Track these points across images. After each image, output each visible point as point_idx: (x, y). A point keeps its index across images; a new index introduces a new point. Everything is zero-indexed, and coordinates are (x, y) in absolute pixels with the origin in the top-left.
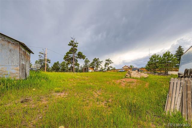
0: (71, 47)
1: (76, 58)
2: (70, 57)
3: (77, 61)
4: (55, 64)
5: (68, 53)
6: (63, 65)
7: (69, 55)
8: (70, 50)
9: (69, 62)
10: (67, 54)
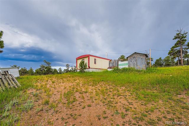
0: (177, 40)
1: (185, 49)
2: (176, 51)
3: (187, 52)
4: (157, 60)
5: (173, 47)
6: (167, 60)
7: (175, 49)
8: (176, 44)
9: (175, 56)
10: (172, 49)
